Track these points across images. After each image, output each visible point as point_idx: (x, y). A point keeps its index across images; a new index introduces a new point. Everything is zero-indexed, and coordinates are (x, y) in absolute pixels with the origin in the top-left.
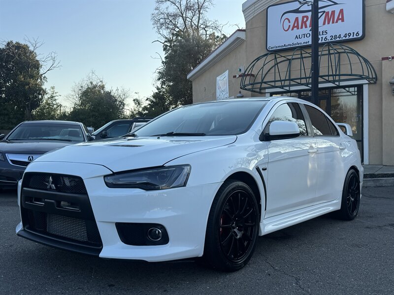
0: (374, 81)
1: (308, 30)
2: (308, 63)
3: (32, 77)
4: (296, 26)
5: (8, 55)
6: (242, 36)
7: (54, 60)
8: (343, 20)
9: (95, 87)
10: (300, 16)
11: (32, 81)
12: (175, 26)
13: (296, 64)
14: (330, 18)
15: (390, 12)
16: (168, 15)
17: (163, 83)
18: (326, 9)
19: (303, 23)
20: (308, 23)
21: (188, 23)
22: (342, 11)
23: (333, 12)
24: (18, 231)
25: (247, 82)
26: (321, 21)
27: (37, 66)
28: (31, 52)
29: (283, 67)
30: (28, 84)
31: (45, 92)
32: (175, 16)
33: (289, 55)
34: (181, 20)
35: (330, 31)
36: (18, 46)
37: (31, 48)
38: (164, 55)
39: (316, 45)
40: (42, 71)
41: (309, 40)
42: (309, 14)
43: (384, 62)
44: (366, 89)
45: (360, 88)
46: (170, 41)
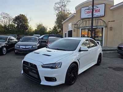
0: (106, 27)
1: (91, 14)
2: (91, 22)
3: (26, 23)
4: (88, 13)
5: (20, 17)
6: (75, 15)
7: (31, 19)
8: (99, 12)
9: (40, 25)
10: (89, 10)
11: (26, 24)
12: (59, 10)
13: (88, 22)
14: (96, 11)
15: (111, 10)
16: (57, 7)
17: (56, 24)
18: (95, 9)
19: (90, 12)
20: (91, 12)
21: (62, 10)
22: (99, 9)
23: (97, 10)
24: (22, 73)
25: (76, 27)
26: (94, 12)
27: (27, 20)
28: (26, 17)
29: (85, 22)
30: (25, 24)
31: (29, 26)
32: (59, 8)
33: (86, 20)
34: (60, 9)
35: (96, 14)
36: (22, 15)
37: (25, 16)
38: (56, 17)
39: (93, 18)
40: (28, 21)
41: (91, 16)
42: (91, 10)
43: (109, 22)
44: (104, 28)
45: (103, 28)
46: (58, 14)
